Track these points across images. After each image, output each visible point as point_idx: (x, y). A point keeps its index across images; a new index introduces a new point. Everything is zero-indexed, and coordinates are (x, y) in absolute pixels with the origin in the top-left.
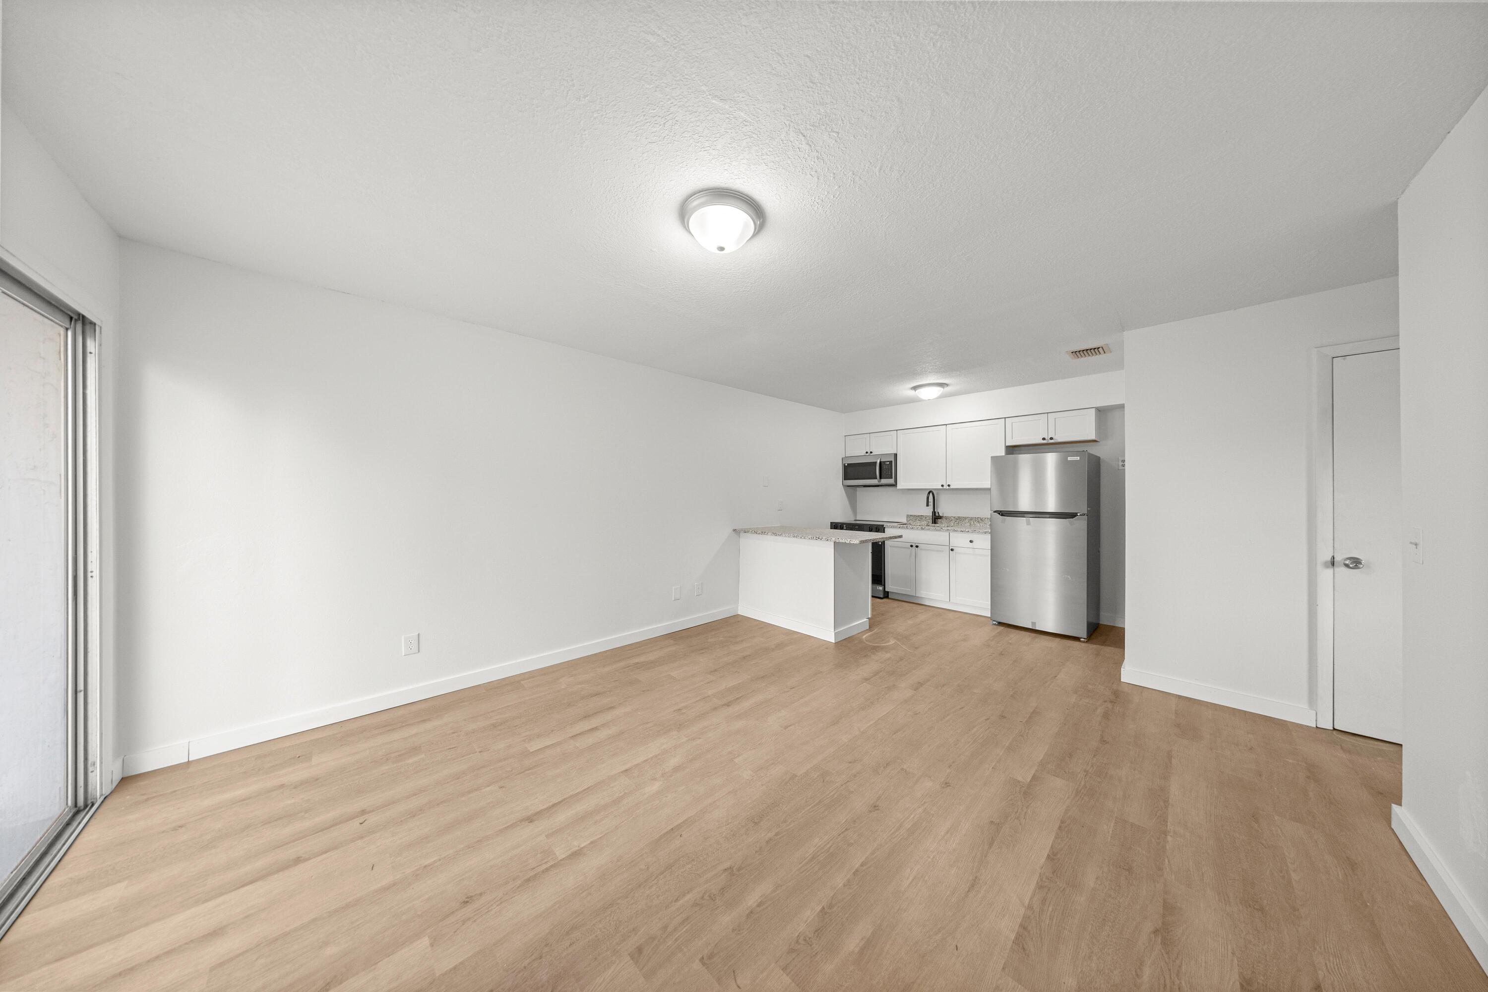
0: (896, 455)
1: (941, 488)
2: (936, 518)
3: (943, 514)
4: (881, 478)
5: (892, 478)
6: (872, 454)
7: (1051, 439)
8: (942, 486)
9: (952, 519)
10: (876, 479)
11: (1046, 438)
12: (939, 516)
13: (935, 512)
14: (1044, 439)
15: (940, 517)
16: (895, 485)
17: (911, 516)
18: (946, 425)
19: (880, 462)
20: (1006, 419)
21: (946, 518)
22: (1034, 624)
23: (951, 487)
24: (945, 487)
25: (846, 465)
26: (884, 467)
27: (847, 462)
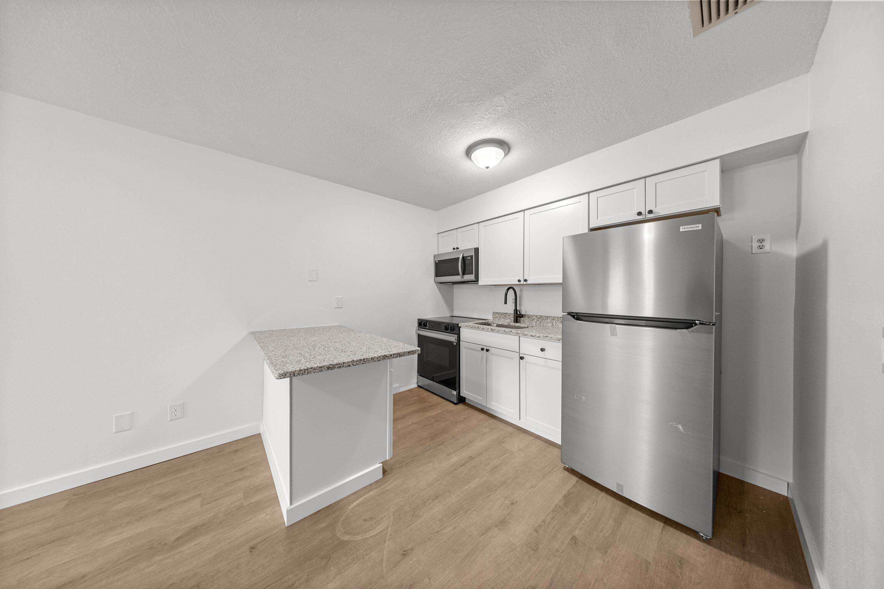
0: (477, 250)
1: (518, 283)
2: (518, 316)
3: (526, 312)
4: (464, 274)
5: (473, 274)
6: (458, 250)
7: (650, 212)
8: (519, 281)
9: (535, 317)
10: (459, 275)
11: (643, 212)
12: (520, 314)
13: (517, 310)
14: (640, 214)
15: (522, 316)
16: (476, 280)
17: (496, 313)
18: (524, 211)
19: (463, 257)
20: (590, 194)
21: (529, 316)
22: (619, 486)
23: (529, 282)
24: (522, 283)
25: (437, 262)
26: (467, 262)
27: (438, 259)
